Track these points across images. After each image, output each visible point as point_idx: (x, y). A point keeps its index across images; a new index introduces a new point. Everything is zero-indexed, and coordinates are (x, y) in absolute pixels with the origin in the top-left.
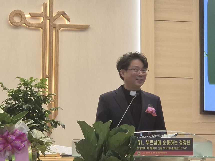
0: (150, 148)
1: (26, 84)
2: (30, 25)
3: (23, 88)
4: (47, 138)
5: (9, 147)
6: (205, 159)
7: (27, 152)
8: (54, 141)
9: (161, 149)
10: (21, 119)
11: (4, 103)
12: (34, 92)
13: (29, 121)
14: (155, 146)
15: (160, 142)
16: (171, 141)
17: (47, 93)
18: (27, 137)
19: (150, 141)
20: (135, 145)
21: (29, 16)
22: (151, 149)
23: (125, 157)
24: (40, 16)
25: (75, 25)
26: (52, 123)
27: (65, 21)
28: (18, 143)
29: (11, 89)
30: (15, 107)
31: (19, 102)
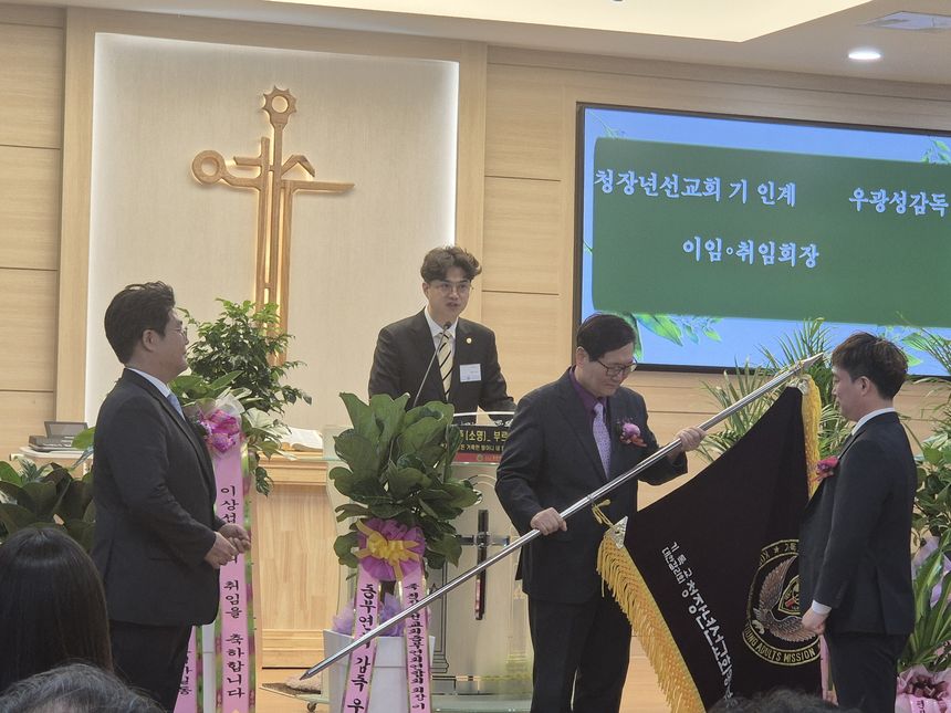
1: (236, 313)
2: (235, 182)
3: (229, 321)
7: (239, 454)
10: (226, 387)
12: (251, 331)
13: (242, 391)
18: (238, 426)
21: (233, 163)
23: (435, 467)
24: (255, 163)
25: (325, 184)
26: (287, 393)
27: (305, 175)
28: (222, 437)
29: (205, 323)
30: (212, 359)
31: (221, 349)
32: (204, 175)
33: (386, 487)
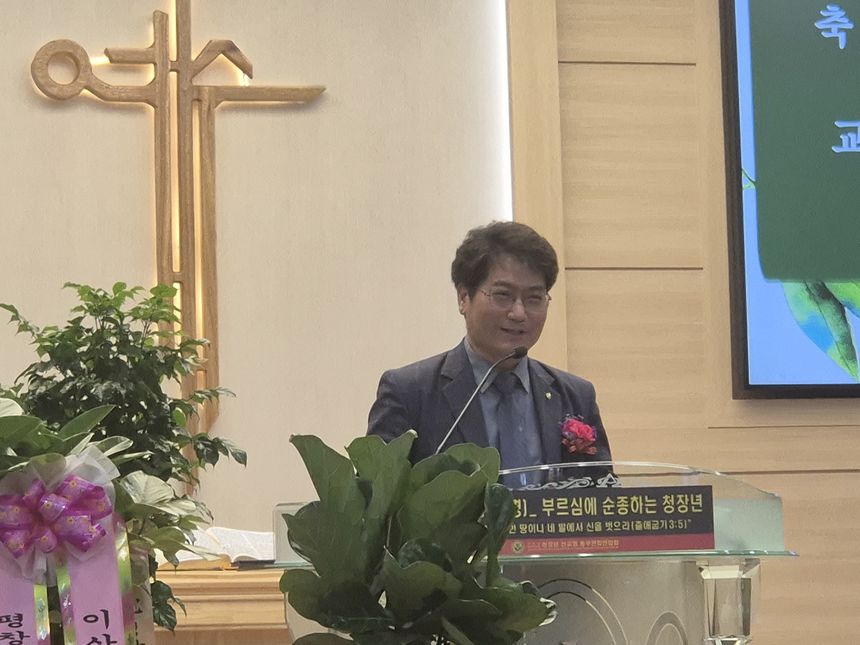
0: (557, 528)
1: (101, 306)
2: (109, 94)
3: (90, 323)
4: (183, 503)
5: (48, 538)
6: (757, 562)
7: (113, 554)
8: (209, 514)
9: (598, 527)
10: (85, 435)
11: (25, 380)
12: (130, 338)
13: (116, 442)
14: (576, 520)
15: (592, 505)
16: (634, 499)
17: (178, 340)
18: (109, 501)
19: (555, 502)
20: (501, 519)
21: (105, 60)
22: (562, 529)
23: (469, 561)
24: (143, 58)
25: (271, 90)
26: (201, 446)
27: (233, 76)
28: (80, 522)
29: (46, 329)
30: (62, 391)
31: (78, 372)
32: (55, 85)
33: (383, 601)
